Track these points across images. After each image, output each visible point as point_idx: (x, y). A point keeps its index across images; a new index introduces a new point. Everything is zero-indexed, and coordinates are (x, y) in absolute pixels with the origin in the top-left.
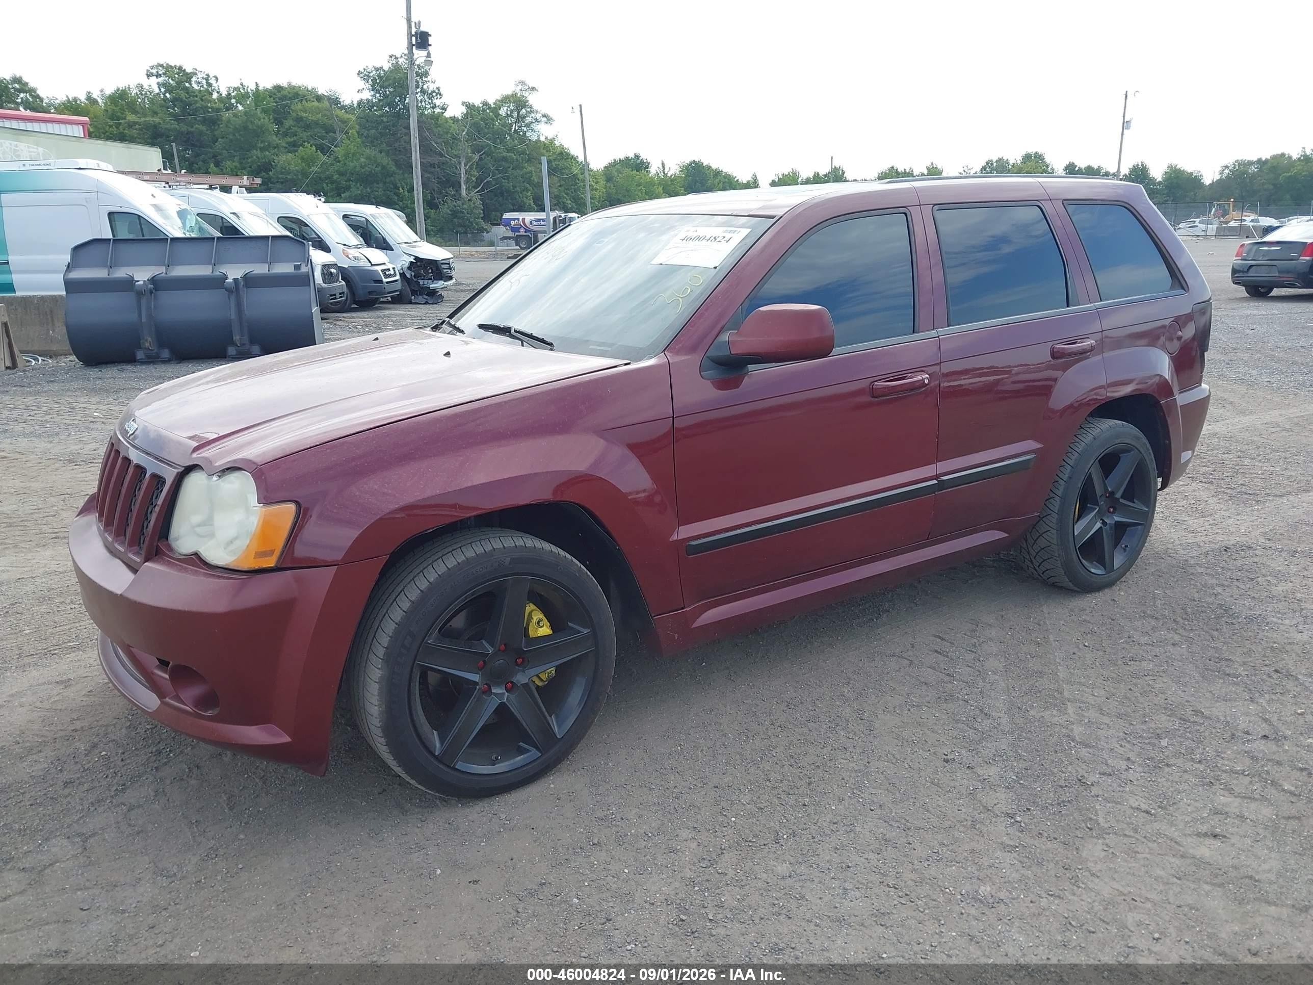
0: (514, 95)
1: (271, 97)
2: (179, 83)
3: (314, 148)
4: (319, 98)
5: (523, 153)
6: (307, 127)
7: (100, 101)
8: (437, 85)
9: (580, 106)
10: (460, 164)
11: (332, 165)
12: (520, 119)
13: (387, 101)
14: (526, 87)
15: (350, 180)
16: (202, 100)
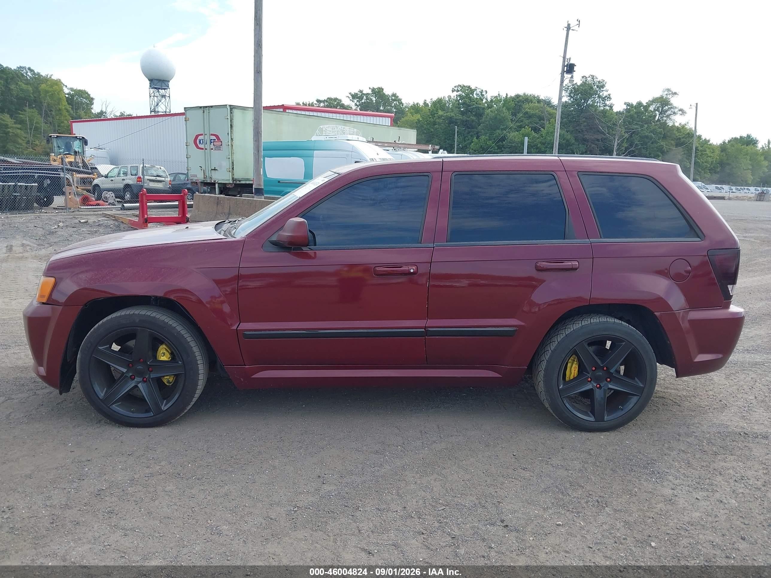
0: (662, 97)
1: (513, 101)
2: (467, 95)
3: (530, 129)
4: (539, 101)
5: (660, 133)
6: (530, 117)
7: (430, 105)
8: (609, 93)
9: (697, 104)
10: (615, 139)
11: (538, 138)
12: (662, 113)
13: (576, 102)
14: (670, 93)
15: (547, 147)
16: (476, 103)
